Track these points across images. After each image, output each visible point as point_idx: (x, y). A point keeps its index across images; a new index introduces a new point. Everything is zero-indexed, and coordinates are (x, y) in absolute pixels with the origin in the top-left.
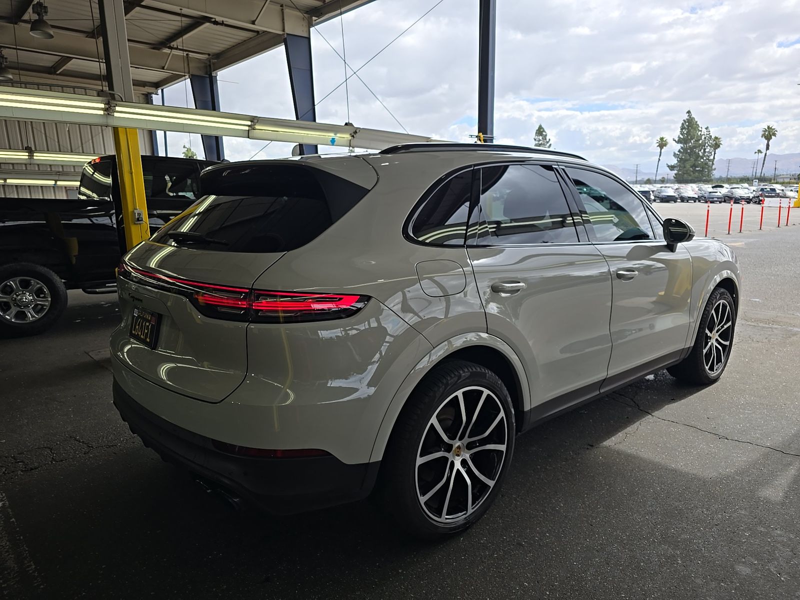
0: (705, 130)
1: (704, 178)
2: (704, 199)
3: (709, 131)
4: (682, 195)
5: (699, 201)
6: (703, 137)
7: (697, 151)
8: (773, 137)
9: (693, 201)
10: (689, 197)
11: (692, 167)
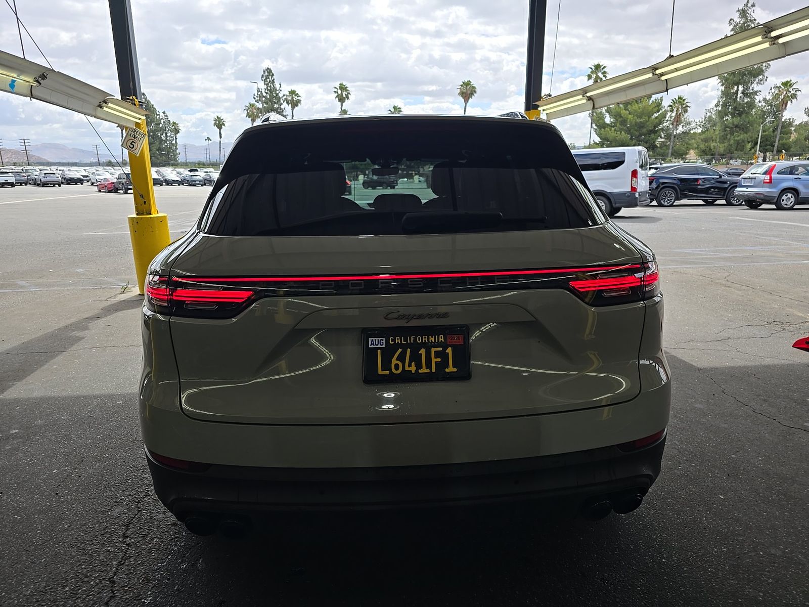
0: (163, 115)
1: (172, 162)
2: (187, 182)
3: (167, 116)
4: (166, 178)
5: (183, 184)
6: (162, 121)
7: (159, 134)
8: (223, 126)
9: (177, 185)
10: (173, 180)
11: (158, 150)
